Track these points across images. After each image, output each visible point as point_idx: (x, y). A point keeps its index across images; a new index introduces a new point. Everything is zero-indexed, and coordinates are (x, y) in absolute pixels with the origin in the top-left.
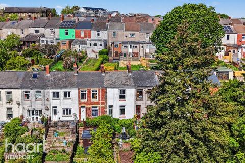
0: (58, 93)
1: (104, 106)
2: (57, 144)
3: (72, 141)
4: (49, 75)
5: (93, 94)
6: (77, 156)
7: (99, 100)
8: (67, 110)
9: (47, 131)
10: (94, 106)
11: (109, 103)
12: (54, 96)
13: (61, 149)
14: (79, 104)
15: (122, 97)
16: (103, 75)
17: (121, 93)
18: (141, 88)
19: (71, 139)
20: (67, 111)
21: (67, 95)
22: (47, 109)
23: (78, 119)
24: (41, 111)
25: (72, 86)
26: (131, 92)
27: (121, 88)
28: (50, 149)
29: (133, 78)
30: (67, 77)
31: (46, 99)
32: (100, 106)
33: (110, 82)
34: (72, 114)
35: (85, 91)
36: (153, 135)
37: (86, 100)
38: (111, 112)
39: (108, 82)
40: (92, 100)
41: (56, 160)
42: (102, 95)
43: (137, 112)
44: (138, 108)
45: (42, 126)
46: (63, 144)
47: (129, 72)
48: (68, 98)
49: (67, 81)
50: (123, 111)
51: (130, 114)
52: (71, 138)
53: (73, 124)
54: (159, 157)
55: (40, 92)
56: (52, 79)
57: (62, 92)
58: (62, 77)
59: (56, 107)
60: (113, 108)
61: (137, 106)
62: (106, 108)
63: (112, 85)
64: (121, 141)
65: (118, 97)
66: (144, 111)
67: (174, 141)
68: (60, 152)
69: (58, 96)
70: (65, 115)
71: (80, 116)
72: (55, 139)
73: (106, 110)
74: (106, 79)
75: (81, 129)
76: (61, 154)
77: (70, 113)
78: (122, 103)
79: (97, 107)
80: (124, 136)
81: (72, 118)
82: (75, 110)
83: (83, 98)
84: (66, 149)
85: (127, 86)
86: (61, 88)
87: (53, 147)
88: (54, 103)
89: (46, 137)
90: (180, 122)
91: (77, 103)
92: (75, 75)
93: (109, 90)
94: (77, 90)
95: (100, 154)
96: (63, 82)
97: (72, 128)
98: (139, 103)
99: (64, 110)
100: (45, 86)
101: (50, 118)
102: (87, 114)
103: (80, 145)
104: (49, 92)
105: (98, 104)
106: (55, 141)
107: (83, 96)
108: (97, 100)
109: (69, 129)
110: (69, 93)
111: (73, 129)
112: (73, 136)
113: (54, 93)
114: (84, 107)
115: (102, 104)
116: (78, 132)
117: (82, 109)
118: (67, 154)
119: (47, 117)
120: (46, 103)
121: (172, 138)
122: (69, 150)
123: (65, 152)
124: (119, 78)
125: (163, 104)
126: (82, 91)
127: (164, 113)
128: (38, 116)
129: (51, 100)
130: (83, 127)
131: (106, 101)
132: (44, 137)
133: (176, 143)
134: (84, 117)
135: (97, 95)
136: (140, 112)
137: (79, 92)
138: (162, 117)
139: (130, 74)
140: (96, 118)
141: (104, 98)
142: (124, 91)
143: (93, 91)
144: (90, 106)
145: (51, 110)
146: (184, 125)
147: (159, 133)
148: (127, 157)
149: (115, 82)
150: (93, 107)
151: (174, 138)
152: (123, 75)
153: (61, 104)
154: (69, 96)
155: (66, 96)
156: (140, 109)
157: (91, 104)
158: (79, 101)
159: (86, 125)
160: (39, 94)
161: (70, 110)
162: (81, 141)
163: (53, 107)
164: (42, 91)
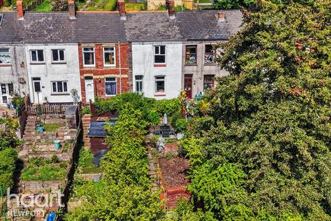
0: (41, 52)
1: (126, 76)
2: (44, 148)
3: (72, 141)
4: (22, 19)
5: (107, 55)
6: (80, 169)
7: (117, 65)
8: (60, 83)
9: (24, 123)
10: (108, 76)
11: (136, 72)
12: (34, 59)
13: (50, 156)
14: (82, 73)
15: (160, 59)
16: (124, 18)
17: (157, 52)
18: (194, 43)
19: (69, 137)
20: (60, 86)
21: (58, 55)
22: (23, 82)
23: (80, 100)
24: (11, 86)
25: (67, 40)
26: (175, 51)
27: (156, 44)
28: (30, 157)
29: (179, 25)
30: (57, 22)
31: (19, 63)
32: (120, 76)
33: (137, 31)
34: (68, 92)
35: (92, 49)
36: (227, 133)
37: (94, 65)
38: (139, 86)
39: (132, 32)
40: (105, 65)
41: (40, 179)
42: (123, 56)
43: (185, 86)
44: (188, 80)
45: (12, 112)
46: (54, 147)
47: (171, 13)
48: (59, 61)
49: (57, 29)
50: (160, 85)
51: (173, 90)
52: (69, 135)
53: (71, 109)
54: (241, 174)
55: (7, 50)
56: (29, 26)
57: (48, 50)
58: (46, 21)
59: (39, 79)
60: (144, 81)
61: (186, 75)
62: (132, 80)
63: (141, 38)
64: (161, 140)
65: (153, 59)
66: (198, 88)
67: (274, 144)
68: (48, 162)
69: (41, 58)
70: (57, 92)
71: (83, 94)
72: (39, 137)
73: (130, 83)
74: (127, 25)
75: (87, 118)
76: (50, 166)
77: (66, 90)
78: (159, 71)
79: (114, 79)
80: (165, 131)
81: (69, 99)
82: (74, 83)
83: (87, 63)
84: (59, 156)
85: (168, 38)
86: (46, 43)
87: (36, 153)
88: (34, 70)
89: (23, 134)
90: (284, 108)
91: (78, 70)
92: (71, 18)
93: (135, 46)
94: (75, 48)
95: (124, 171)
96: (49, 31)
97: (70, 116)
98: (189, 70)
99: (54, 84)
100: (16, 39)
101: (29, 98)
102: (96, 90)
103: (87, 148)
104: (23, 51)
105: (117, 73)
106: (39, 141)
107: (88, 58)
108: (115, 65)
109: (64, 118)
110: (62, 52)
111: (72, 119)
112: (72, 132)
113: (34, 52)
114: (90, 78)
115: (124, 72)
116: (81, 124)
117: (87, 82)
118: (61, 166)
119: (22, 96)
120: (21, 70)
121: (269, 139)
122: (67, 157)
123: (58, 162)
124: (153, 24)
125: (254, 71)
126: (86, 49)
127: (253, 89)
128: (7, 95)
129: (29, 66)
130: (90, 115)
131: (131, 68)
132: (18, 134)
133: (277, 148)
134: (90, 96)
135: (114, 57)
136: (190, 86)
137: (80, 49)
138: (249, 96)
139: (173, 17)
140: (113, 98)
141: (127, 61)
142: (163, 48)
143: (106, 49)
144: (102, 77)
145: (31, 84)
146: (294, 112)
147: (240, 129)
148: (174, 169)
149: (145, 33)
150: (107, 79)
151: (274, 138)
152: (161, 19)
153: (49, 72)
154: (62, 58)
155: (55, 58)
156: (190, 80)
157: (102, 73)
158: (81, 67)
159: (96, 110)
160: (6, 54)
161: (65, 84)
162: (87, 140)
163: (34, 79)
164: (11, 48)
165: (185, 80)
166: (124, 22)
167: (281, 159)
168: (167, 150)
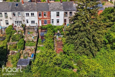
0: (28, 14)
1: (49, 19)
2: (30, 38)
4: (23, 4)
5: (45, 14)
6: (38, 43)
7: (47, 17)
8: (33, 21)
9: (25, 31)
10: (45, 19)
12: (27, 15)
13: (32, 40)
14: (38, 19)
15: (58, 15)
16: (49, 4)
17: (57, 13)
18: (67, 11)
19: (36, 35)
20: (33, 22)
21: (32, 14)
22: (24, 21)
23: (38, 25)
24: (21, 22)
25: (34, 10)
26: (62, 13)
27: (57, 12)
28: (27, 40)
29: (63, 6)
30: (32, 5)
31: (23, 16)
32: (48, 19)
33: (52, 8)
35: (41, 13)
37: (41, 17)
38: (53, 22)
39: (51, 8)
40: (44, 17)
41: (30, 46)
42: (49, 14)
43: (64, 22)
44: (65, 20)
45: (22, 29)
46: (32, 38)
47: (61, 3)
48: (33, 16)
49: (32, 7)
50: (58, 22)
51: (61, 23)
53: (36, 28)
54: (74, 47)
55: (20, 13)
56: (25, 6)
57: (30, 13)
58: (29, 5)
59: (28, 20)
60: (54, 20)
61: (65, 19)
62: (51, 20)
63: (53, 10)
64: (57, 37)
65: (56, 15)
66: (68, 22)
67: (80, 41)
68: (31, 42)
69: (28, 15)
70: (32, 23)
71: (39, 24)
72: (28, 35)
73: (50, 21)
74: (50, 6)
77: (34, 23)
78: (58, 18)
79: (46, 20)
80: (58, 34)
81: (35, 25)
82: (36, 21)
85: (60, 10)
87: (28, 39)
88: (27, 18)
89: (25, 34)
90: (83, 33)
91: (37, 18)
92: (35, 4)
93: (52, 12)
94: (37, 12)
96: (30, 8)
97: (36, 30)
98: (65, 18)
99: (32, 21)
100: (22, 10)
101: (26, 25)
102: (42, 23)
103: (40, 38)
104: (24, 13)
106: (29, 36)
107: (40, 15)
108: (46, 17)
109: (34, 30)
110: (33, 14)
111: (36, 31)
112: (36, 34)
113: (26, 14)
114: (41, 20)
115: (49, 18)
116: (39, 33)
117: (40, 21)
118: (34, 43)
119: (24, 24)
120: (23, 18)
121: (79, 40)
122: (36, 41)
123: (33, 41)
124: (56, 6)
126: (39, 13)
128: (20, 24)
129: (25, 17)
130: (40, 30)
131: (51, 17)
132: (24, 34)
133: (81, 42)
135: (46, 15)
136: (66, 22)
137: (38, 13)
139: (62, 4)
140: (46, 25)
142: (59, 12)
143: (44, 13)
144: (43, 20)
145: (26, 21)
146: (85, 34)
147: (74, 37)
148: (60, 44)
149: (54, 8)
150: (45, 20)
151: (80, 40)
152: (58, 4)
153: (30, 19)
154: (33, 15)
155: (32, 15)
156: (66, 20)
157: (44, 19)
158: (38, 17)
159: (42, 28)
160: (20, 14)
161: (34, 21)
162: (40, 36)
163: (27, 20)
164: (21, 13)
165: (64, 20)
166: (49, 5)
167: (82, 44)
168: (59, 39)
